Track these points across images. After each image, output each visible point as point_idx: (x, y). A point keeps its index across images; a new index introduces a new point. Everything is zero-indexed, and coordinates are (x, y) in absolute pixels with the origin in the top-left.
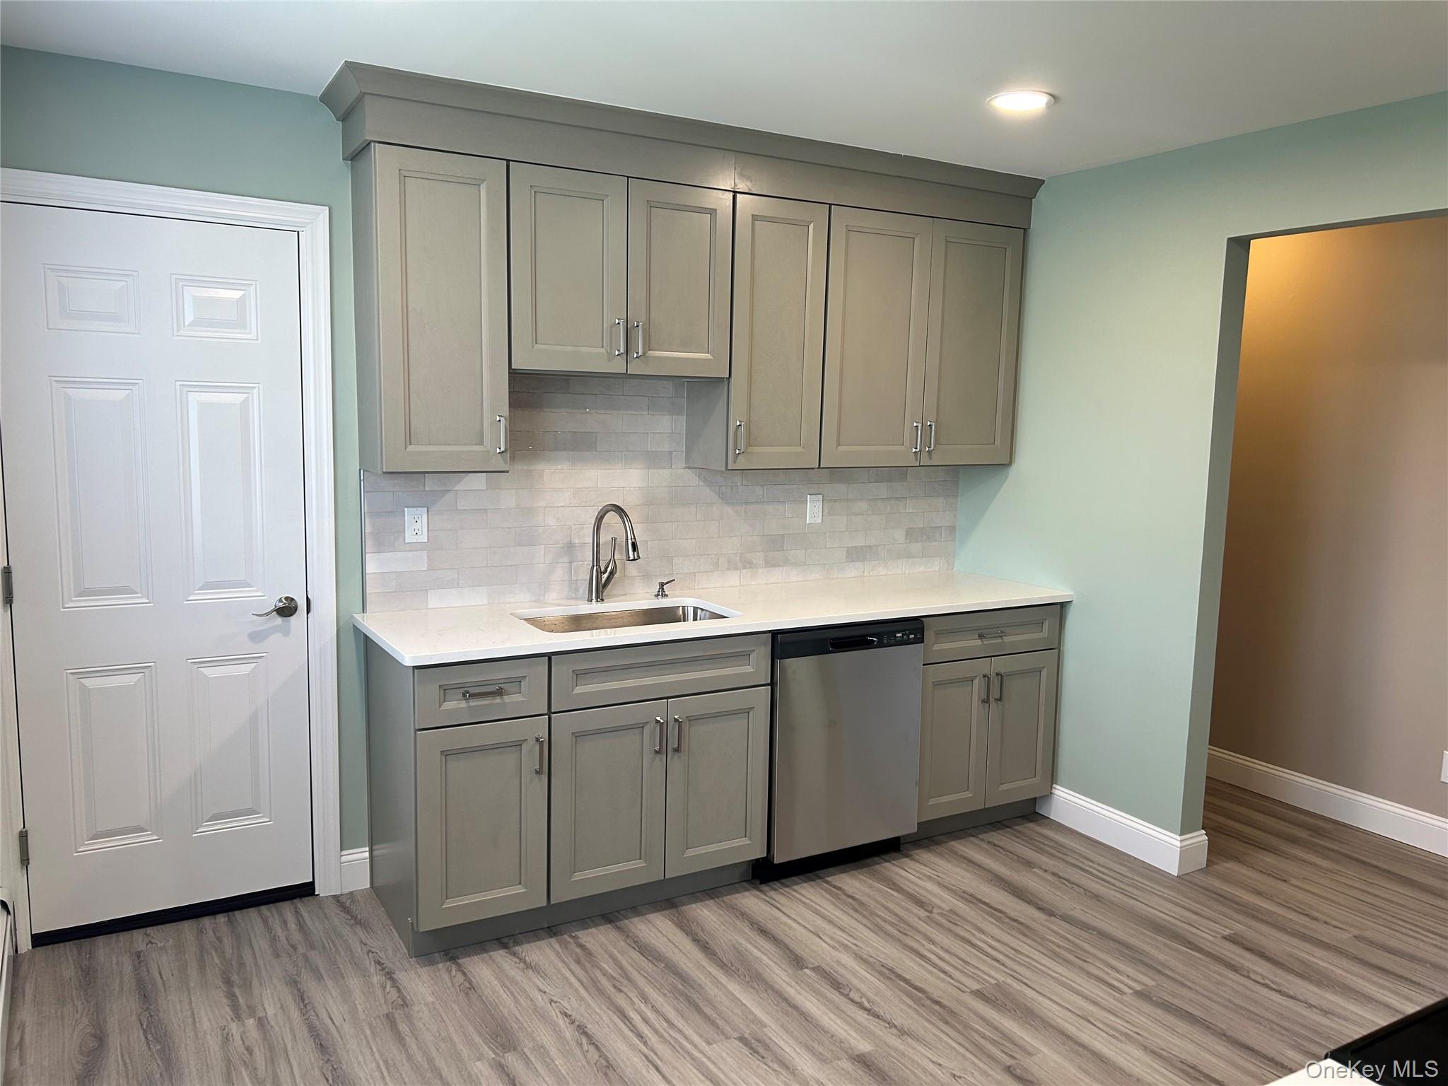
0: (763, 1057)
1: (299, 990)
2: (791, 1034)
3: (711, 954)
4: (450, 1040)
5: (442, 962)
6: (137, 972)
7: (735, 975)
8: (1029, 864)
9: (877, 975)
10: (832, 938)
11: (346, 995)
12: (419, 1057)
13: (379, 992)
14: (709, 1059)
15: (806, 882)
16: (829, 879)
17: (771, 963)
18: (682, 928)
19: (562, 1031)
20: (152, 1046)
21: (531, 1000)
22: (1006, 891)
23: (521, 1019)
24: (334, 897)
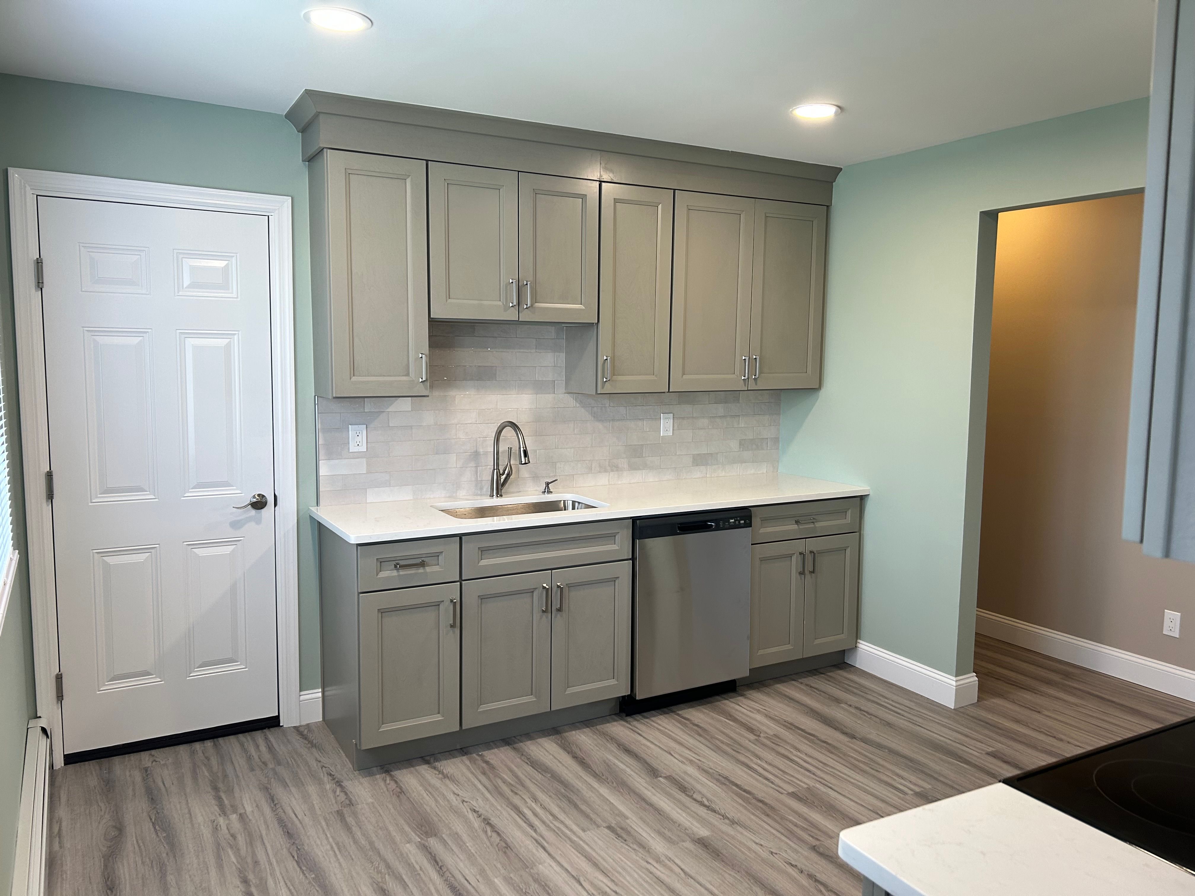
0: (625, 840)
1: (270, 794)
2: (648, 824)
3: (586, 767)
4: (386, 829)
5: (379, 774)
6: (145, 782)
7: (606, 783)
8: (837, 701)
9: (715, 782)
10: (681, 755)
11: (306, 798)
12: (363, 842)
13: (331, 795)
14: (584, 841)
15: (661, 715)
16: (680, 712)
17: (632, 773)
18: (565, 749)
19: (472, 822)
20: (159, 834)
21: (448, 801)
22: (819, 721)
23: (440, 814)
24: (295, 727)
